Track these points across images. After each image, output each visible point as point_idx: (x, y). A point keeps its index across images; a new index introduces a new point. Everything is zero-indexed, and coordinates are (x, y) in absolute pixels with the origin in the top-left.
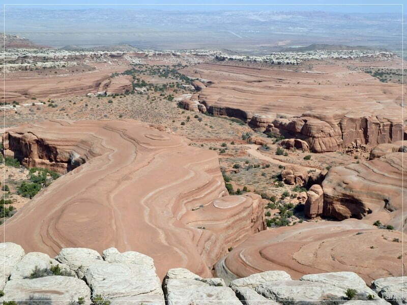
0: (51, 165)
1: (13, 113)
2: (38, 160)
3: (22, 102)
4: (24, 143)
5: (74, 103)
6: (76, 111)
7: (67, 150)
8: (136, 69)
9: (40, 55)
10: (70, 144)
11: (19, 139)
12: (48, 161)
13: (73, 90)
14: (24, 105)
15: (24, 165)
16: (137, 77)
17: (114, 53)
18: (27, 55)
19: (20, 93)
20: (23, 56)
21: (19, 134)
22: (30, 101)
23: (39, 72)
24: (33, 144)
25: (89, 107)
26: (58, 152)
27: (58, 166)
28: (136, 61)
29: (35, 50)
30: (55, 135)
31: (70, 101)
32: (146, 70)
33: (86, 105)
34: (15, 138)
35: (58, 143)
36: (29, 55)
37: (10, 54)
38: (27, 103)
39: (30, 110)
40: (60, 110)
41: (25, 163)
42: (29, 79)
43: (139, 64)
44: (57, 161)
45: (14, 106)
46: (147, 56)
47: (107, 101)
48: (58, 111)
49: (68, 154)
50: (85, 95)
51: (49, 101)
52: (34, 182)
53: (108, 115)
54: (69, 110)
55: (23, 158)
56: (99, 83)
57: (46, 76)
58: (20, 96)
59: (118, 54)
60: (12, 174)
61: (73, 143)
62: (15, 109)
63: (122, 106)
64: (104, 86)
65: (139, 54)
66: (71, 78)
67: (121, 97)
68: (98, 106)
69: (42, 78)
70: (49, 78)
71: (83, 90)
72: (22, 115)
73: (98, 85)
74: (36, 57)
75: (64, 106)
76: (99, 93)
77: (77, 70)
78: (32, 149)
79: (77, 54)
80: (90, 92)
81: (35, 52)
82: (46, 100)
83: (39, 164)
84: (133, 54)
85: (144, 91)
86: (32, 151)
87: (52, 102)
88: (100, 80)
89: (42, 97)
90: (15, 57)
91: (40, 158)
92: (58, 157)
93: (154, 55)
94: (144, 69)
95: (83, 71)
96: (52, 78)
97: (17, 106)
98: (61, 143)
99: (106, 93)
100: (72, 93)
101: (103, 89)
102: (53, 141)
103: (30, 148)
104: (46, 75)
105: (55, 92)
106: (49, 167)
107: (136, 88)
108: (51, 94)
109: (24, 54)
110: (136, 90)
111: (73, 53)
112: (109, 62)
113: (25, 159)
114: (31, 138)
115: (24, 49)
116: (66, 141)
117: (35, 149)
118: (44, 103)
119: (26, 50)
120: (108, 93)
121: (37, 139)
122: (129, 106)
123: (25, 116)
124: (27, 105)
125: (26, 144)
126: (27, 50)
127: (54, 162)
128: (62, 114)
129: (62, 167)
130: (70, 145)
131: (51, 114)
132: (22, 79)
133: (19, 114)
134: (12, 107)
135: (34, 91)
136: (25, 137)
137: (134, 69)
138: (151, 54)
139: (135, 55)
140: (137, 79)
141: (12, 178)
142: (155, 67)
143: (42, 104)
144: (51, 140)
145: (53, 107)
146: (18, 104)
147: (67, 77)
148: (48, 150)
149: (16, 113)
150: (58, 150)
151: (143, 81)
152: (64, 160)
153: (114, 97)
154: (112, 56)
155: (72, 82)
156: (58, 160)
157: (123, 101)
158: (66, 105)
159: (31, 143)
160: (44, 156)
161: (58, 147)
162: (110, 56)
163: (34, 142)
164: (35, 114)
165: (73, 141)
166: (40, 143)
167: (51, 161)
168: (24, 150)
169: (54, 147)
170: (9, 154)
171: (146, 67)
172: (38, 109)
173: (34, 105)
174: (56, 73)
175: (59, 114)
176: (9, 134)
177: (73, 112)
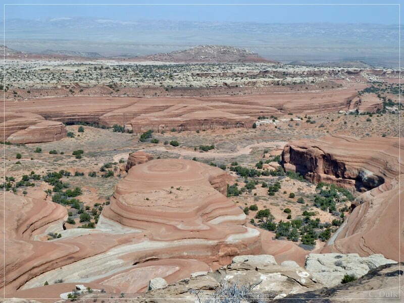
0: (337, 181)
1: (273, 128)
2: (323, 175)
3: (279, 117)
4: (309, 157)
5: (333, 120)
6: (335, 128)
7: (356, 167)
8: (375, 87)
9: (279, 70)
10: (359, 160)
11: (303, 153)
12: (334, 177)
13: (326, 107)
14: (282, 120)
15: (308, 180)
16: (382, 96)
17: (351, 69)
18: (267, 70)
19: (276, 108)
20: (264, 70)
21: (301, 148)
22: (286, 116)
23: (290, 87)
24: (319, 158)
25: (349, 125)
26: (347, 169)
27: (345, 182)
28: (374, 78)
29: (273, 64)
30: (343, 151)
31: (328, 118)
32: (386, 89)
33: (345, 123)
34: (298, 152)
35: (347, 159)
36: (269, 69)
37: (250, 68)
38: (285, 118)
39: (289, 125)
40: (319, 127)
41: (309, 178)
42: (282, 94)
43: (378, 82)
44: (344, 177)
45: (274, 121)
46: (385, 73)
47: (365, 120)
48: (317, 128)
49: (357, 171)
50: (337, 112)
51: (306, 117)
52: (325, 197)
53: (370, 133)
54: (328, 126)
55: (307, 173)
56: (349, 100)
57: (299, 92)
58: (276, 111)
59: (355, 70)
60: (301, 188)
61: (362, 160)
62: (275, 124)
63: (383, 125)
64: (355, 104)
65: (376, 71)
66: (323, 95)
67: (378, 116)
68: (357, 124)
69: (295, 94)
70: (302, 93)
71: (335, 107)
72: (282, 130)
73: (349, 103)
74: (277, 72)
75: (322, 123)
76: (351, 111)
77: (326, 87)
78: (318, 164)
79: (316, 69)
80: (341, 109)
81: (274, 66)
82: (302, 116)
83: (324, 179)
84: (370, 71)
85: (396, 110)
86: (317, 166)
87: (309, 118)
88: (351, 97)
89: (297, 113)
90: (256, 72)
91: (325, 173)
92: (346, 173)
93: (393, 72)
94: (384, 87)
95: (333, 87)
96: (305, 93)
97: (276, 121)
98: (350, 160)
99: (357, 111)
100: (325, 110)
101: (354, 107)
102: (341, 157)
103: (316, 163)
104: (298, 90)
105: (309, 108)
106: (335, 183)
107: (387, 107)
108: (305, 110)
109: (264, 69)
110: (387, 109)
111: (311, 69)
112: (347, 79)
113: (309, 173)
114: (318, 153)
115: (262, 64)
116: (355, 157)
117: (321, 164)
118: (302, 119)
119: (264, 64)
120: (360, 111)
121: (323, 154)
122: (389, 125)
123: (285, 131)
124: (285, 120)
125: (312, 158)
126: (266, 64)
127: (341, 178)
128: (322, 130)
129: (350, 184)
130: (359, 162)
131: (310, 130)
132: (276, 94)
133: (279, 129)
134: (271, 121)
135: (288, 106)
136: (310, 151)
137: (373, 87)
138: (389, 71)
139: (372, 72)
140: (383, 98)
141: (301, 191)
142: (394, 86)
143: (300, 119)
144: (338, 156)
145: (312, 123)
146: (276, 119)
147: (319, 93)
148: (335, 166)
149: (276, 127)
150: (346, 166)
151: (389, 100)
152: (352, 177)
153: (371, 116)
154: (349, 73)
155: (324, 99)
156: (346, 176)
157: (381, 120)
158: (324, 121)
159: (317, 158)
160: (331, 172)
161: (347, 163)
162: (347, 72)
163: (321, 157)
164: (294, 130)
165: (362, 158)
166: (327, 158)
167: (337, 176)
168: (309, 165)
169: (342, 163)
170: (290, 168)
171: (386, 85)
172: (297, 125)
173: (292, 120)
174: (307, 88)
175: (319, 131)
176: (291, 147)
177: (333, 130)
